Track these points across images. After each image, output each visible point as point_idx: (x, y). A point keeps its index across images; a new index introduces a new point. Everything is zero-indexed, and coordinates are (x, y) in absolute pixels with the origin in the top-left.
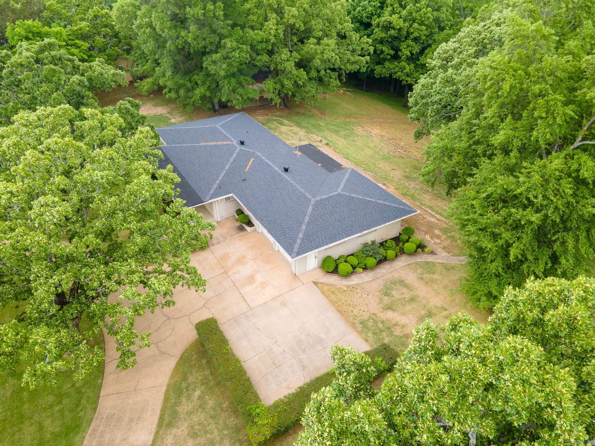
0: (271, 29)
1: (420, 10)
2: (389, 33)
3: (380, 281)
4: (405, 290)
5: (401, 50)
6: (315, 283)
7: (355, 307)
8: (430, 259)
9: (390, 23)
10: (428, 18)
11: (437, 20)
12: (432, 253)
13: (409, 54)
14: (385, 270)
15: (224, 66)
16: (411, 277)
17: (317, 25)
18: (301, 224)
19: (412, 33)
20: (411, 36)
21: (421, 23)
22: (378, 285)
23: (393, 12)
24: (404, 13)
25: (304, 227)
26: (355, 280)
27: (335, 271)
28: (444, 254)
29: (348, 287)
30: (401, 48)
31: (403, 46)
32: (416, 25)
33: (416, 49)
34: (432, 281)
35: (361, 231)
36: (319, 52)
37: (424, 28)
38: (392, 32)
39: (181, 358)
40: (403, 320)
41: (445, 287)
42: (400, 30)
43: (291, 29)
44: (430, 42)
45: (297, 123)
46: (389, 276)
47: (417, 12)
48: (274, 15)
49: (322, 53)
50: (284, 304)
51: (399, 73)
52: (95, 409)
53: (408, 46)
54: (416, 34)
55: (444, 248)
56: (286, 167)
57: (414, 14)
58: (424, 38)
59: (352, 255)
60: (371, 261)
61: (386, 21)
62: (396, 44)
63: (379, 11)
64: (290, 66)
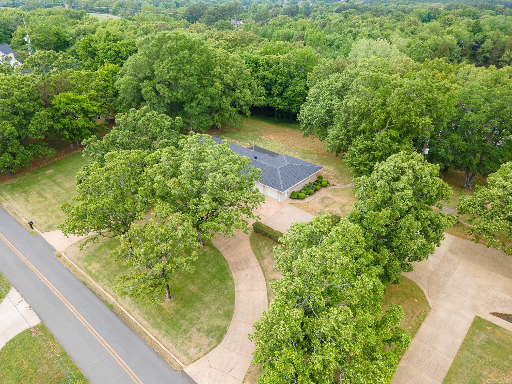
0: (219, 87)
1: (280, 68)
2: (265, 81)
3: (318, 199)
4: (329, 200)
5: (273, 90)
6: (291, 204)
7: (313, 209)
8: (334, 187)
9: (265, 76)
10: (286, 72)
11: (289, 73)
12: (333, 185)
13: (278, 92)
14: (317, 194)
15: (198, 109)
16: (329, 195)
17: (240, 83)
18: (278, 179)
19: (278, 81)
20: (278, 83)
21: (282, 75)
22: (317, 200)
23: (265, 70)
24: (272, 70)
25: (280, 180)
26: (307, 200)
27: (298, 198)
28: (338, 185)
29: (306, 203)
30: (273, 89)
31: (274, 88)
32: (279, 76)
33: (281, 90)
34: (339, 195)
35: (305, 178)
36: (242, 97)
37: (284, 77)
38: (267, 81)
39: (250, 240)
40: (334, 209)
41: (345, 196)
42: (271, 79)
43: (227, 86)
44: (287, 85)
45: (230, 137)
46: (320, 196)
47: (278, 69)
48: (218, 80)
49: (244, 97)
50: (282, 214)
51: (274, 104)
52: (227, 262)
53: (276, 88)
54: (280, 81)
55: (337, 183)
56: (256, 156)
57: (277, 71)
58: (284, 83)
59: (303, 190)
60: (312, 191)
61: (262, 75)
62: (269, 87)
63: (255, 69)
64: (228, 105)
